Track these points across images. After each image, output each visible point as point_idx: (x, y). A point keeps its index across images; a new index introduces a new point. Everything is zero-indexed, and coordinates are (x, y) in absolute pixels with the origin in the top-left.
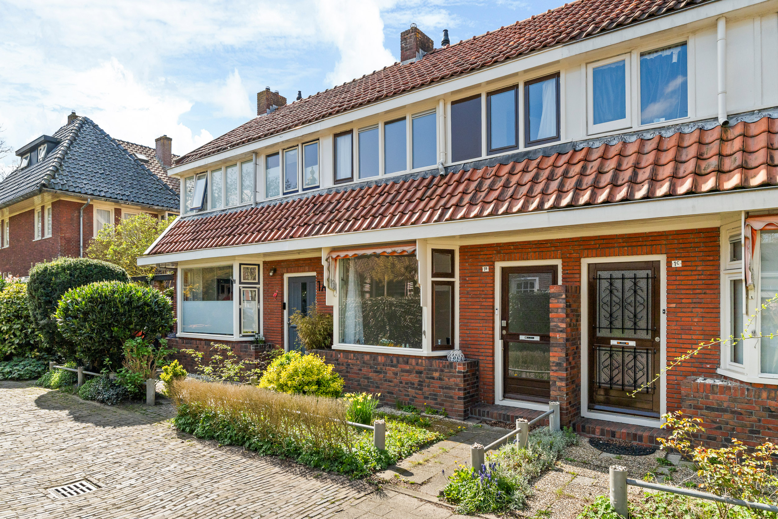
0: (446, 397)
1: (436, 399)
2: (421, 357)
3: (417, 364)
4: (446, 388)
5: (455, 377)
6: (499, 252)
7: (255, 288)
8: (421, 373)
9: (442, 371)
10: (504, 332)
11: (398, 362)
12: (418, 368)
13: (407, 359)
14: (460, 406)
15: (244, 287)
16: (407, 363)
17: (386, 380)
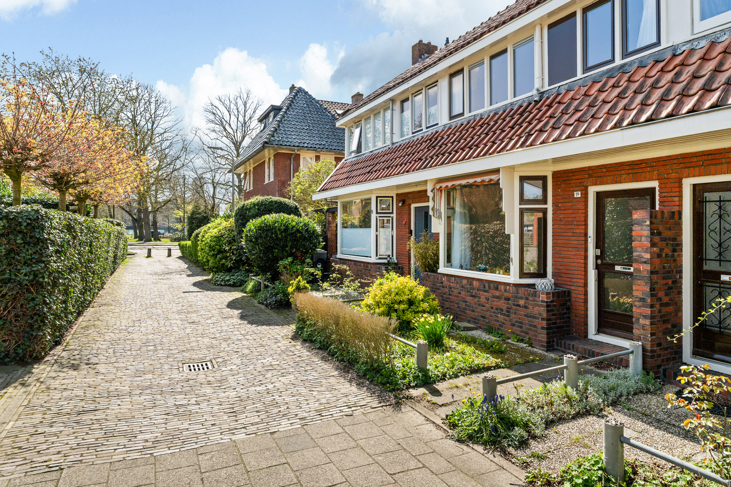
0: (530, 325)
1: (521, 327)
2: (509, 284)
3: (505, 291)
4: (531, 317)
5: (539, 306)
6: (590, 176)
7: (390, 217)
8: (508, 299)
9: (527, 299)
10: (599, 262)
11: (489, 287)
12: (506, 294)
13: (497, 285)
14: (543, 336)
15: (380, 217)
16: (497, 289)
17: (479, 305)
